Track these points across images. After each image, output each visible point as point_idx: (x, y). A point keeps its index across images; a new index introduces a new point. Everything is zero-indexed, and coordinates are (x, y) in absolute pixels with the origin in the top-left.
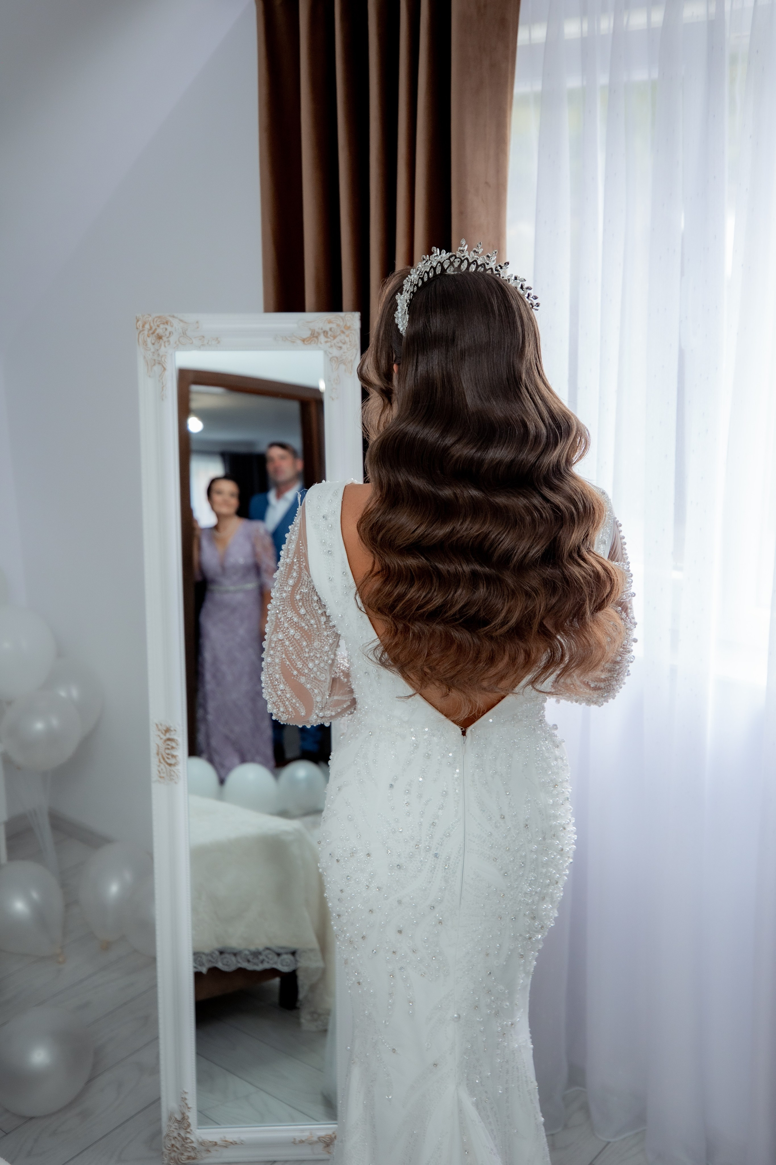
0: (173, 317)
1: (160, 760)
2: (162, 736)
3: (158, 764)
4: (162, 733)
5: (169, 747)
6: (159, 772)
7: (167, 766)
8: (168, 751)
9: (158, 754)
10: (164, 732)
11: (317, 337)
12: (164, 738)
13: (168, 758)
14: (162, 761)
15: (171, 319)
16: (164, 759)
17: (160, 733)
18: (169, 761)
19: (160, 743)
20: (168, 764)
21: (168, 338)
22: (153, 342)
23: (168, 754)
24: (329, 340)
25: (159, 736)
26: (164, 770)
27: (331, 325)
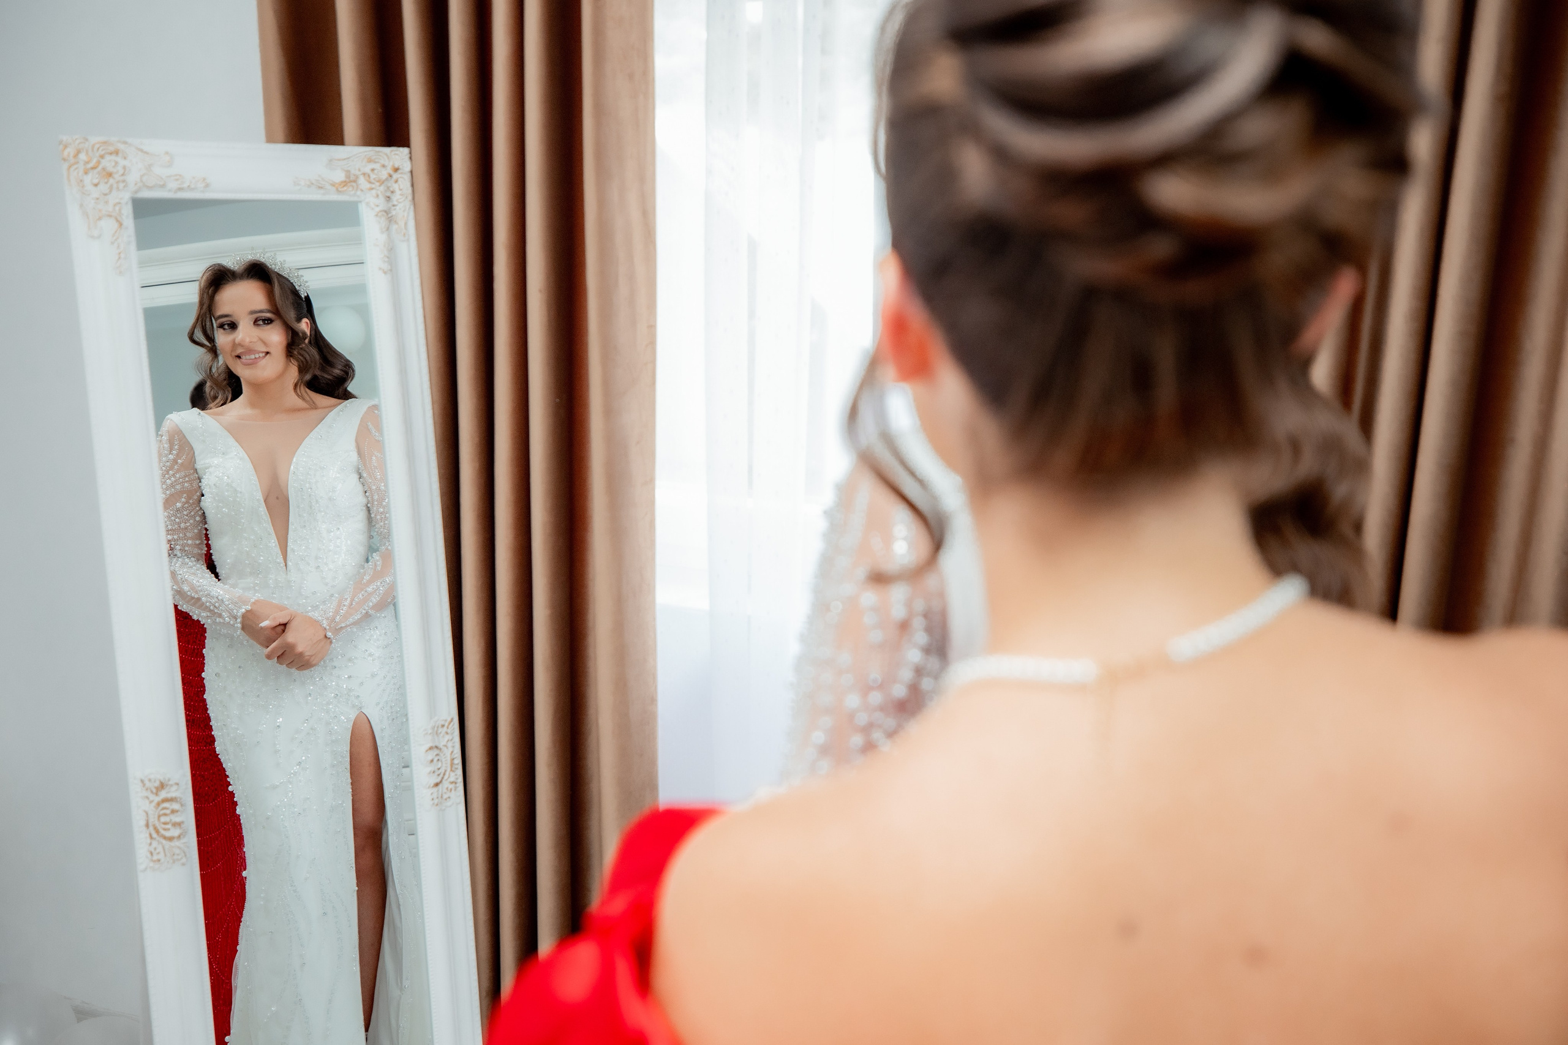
0: (125, 143)
1: (151, 835)
2: (152, 797)
3: (149, 841)
4: (152, 792)
5: (168, 812)
6: (151, 854)
7: (164, 842)
8: (163, 819)
9: (147, 826)
10: (154, 791)
11: (355, 181)
12: (157, 799)
13: (165, 829)
14: (155, 835)
15: (121, 147)
16: (157, 832)
17: (148, 794)
18: (167, 834)
19: (151, 808)
20: (165, 838)
21: (123, 175)
22: (96, 181)
23: (165, 823)
24: (373, 186)
25: (147, 798)
26: (160, 849)
27: (372, 166)
